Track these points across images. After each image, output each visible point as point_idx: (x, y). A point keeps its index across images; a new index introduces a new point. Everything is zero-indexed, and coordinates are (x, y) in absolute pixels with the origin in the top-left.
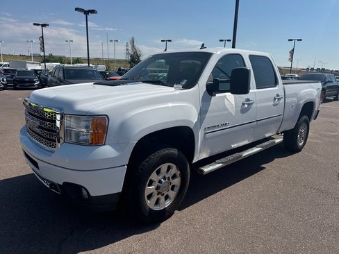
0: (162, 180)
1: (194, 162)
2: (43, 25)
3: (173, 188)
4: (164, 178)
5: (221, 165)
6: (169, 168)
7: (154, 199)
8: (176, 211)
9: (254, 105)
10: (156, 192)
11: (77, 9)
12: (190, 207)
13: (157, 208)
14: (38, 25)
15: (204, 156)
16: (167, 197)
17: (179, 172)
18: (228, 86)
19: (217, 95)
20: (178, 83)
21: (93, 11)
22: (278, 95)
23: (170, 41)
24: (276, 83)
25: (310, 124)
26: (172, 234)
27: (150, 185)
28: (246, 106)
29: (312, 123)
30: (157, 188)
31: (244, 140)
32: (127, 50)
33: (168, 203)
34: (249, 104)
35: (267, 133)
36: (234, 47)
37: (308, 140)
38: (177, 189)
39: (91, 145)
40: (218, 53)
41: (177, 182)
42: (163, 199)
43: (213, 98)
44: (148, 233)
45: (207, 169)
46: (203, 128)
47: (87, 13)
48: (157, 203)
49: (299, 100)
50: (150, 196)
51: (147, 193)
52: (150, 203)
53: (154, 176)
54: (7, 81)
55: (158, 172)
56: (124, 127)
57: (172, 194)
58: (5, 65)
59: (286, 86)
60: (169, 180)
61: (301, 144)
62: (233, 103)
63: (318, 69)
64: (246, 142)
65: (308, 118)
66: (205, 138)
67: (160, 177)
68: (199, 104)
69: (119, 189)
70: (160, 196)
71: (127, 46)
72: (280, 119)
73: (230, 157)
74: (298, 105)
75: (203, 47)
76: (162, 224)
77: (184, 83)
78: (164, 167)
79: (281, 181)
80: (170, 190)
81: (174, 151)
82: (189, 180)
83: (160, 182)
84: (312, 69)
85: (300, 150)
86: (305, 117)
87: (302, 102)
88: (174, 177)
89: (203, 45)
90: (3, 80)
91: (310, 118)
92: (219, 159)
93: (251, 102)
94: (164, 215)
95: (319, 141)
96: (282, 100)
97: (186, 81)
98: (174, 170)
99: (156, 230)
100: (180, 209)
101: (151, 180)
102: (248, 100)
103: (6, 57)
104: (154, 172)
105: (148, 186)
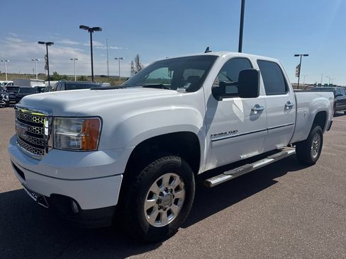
0: (164, 192)
1: (199, 173)
2: (48, 44)
3: (176, 202)
4: (166, 190)
5: (230, 176)
6: (172, 179)
7: (155, 214)
8: (180, 229)
9: (263, 115)
10: (157, 206)
11: (81, 27)
12: (196, 224)
13: (158, 225)
14: (43, 43)
15: (211, 166)
16: (169, 213)
17: (183, 184)
19: (224, 100)
20: (181, 86)
21: (97, 29)
22: (289, 103)
24: (287, 90)
25: (324, 135)
26: (175, 255)
27: (150, 197)
28: (256, 112)
29: (326, 134)
30: (159, 201)
31: (255, 151)
32: (132, 68)
33: (171, 219)
34: (258, 111)
35: (277, 144)
36: (240, 51)
37: (322, 153)
38: (181, 203)
39: (82, 150)
40: (224, 56)
41: (181, 195)
42: (165, 214)
43: (219, 102)
44: (148, 253)
45: (215, 181)
46: (209, 135)
47: (91, 30)
48: (158, 218)
50: (150, 211)
51: (146, 207)
52: (150, 219)
53: (154, 188)
54: (9, 98)
55: (160, 184)
56: (120, 130)
57: (176, 209)
58: (10, 84)
59: (297, 93)
60: (171, 192)
61: (315, 157)
62: (242, 109)
63: (326, 85)
64: (256, 153)
65: (321, 129)
66: (211, 146)
67: (162, 189)
68: (205, 109)
69: (115, 202)
70: (161, 211)
71: (132, 64)
72: (291, 129)
73: (240, 169)
74: (310, 115)
75: (207, 50)
76: (165, 243)
77: (187, 87)
78: (166, 177)
79: (296, 195)
80: (173, 204)
81: (177, 160)
82: (194, 194)
83: (161, 194)
84: (320, 85)
85: (314, 163)
86: (318, 128)
87: (314, 112)
88: (178, 189)
89: (208, 48)
90: (5, 97)
91: (323, 129)
92: (227, 170)
93: (260, 109)
94: (167, 233)
95: (333, 154)
96: (293, 109)
97: (189, 84)
98: (178, 181)
99: (157, 250)
100: (185, 226)
101: (151, 192)
102: (257, 106)
103: (10, 76)
104: (155, 183)
105: (148, 199)
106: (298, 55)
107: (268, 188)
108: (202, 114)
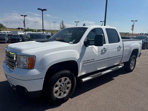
2: (25, 16)
3: (68, 88)
4: (63, 84)
5: (91, 78)
6: (65, 79)
7: (58, 93)
8: (69, 99)
9: (107, 51)
10: (59, 90)
11: (38, 9)
12: (76, 97)
13: (60, 97)
14: (23, 16)
15: (84, 73)
16: (65, 93)
17: (70, 81)
18: (93, 42)
19: (89, 46)
20: (71, 41)
21: (45, 10)
22: (120, 46)
23: (79, 22)
24: (119, 41)
27: (56, 87)
28: (104, 51)
30: (60, 88)
31: (104, 66)
33: (65, 95)
34: (105, 50)
35: (115, 63)
37: (136, 66)
38: (70, 89)
39: (28, 69)
40: (92, 27)
41: (69, 85)
42: (62, 93)
43: (87, 47)
45: (84, 80)
46: (82, 61)
47: (42, 10)
48: (60, 95)
49: (130, 48)
50: (56, 92)
51: (54, 91)
52: (56, 95)
53: (58, 83)
54: (9, 39)
55: (60, 81)
57: (67, 91)
58: (9, 33)
60: (65, 84)
61: (132, 68)
62: (97, 50)
63: (145, 34)
65: (135, 57)
66: (83, 66)
67: (61, 83)
68: (80, 51)
69: (41, 89)
70: (61, 92)
72: (121, 57)
73: (96, 74)
74: (130, 50)
75: (84, 25)
76: (62, 105)
77: (74, 41)
78: (63, 79)
79: (121, 85)
80: (66, 89)
81: (68, 72)
82: (75, 85)
83: (61, 85)
84: (143, 34)
85: (132, 71)
86: (134, 56)
87: (132, 49)
88: (68, 83)
89: (84, 24)
90: (7, 39)
91: (136, 57)
92: (91, 75)
94: (64, 100)
95: (141, 67)
96: (122, 49)
97: (75, 40)
98: (68, 80)
99: (59, 107)
100: (71, 98)
101: (56, 85)
102: (105, 48)
103: (10, 29)
104: (58, 81)
105: (55, 87)
106: (133, 21)
107: (109, 82)
108: (79, 53)
